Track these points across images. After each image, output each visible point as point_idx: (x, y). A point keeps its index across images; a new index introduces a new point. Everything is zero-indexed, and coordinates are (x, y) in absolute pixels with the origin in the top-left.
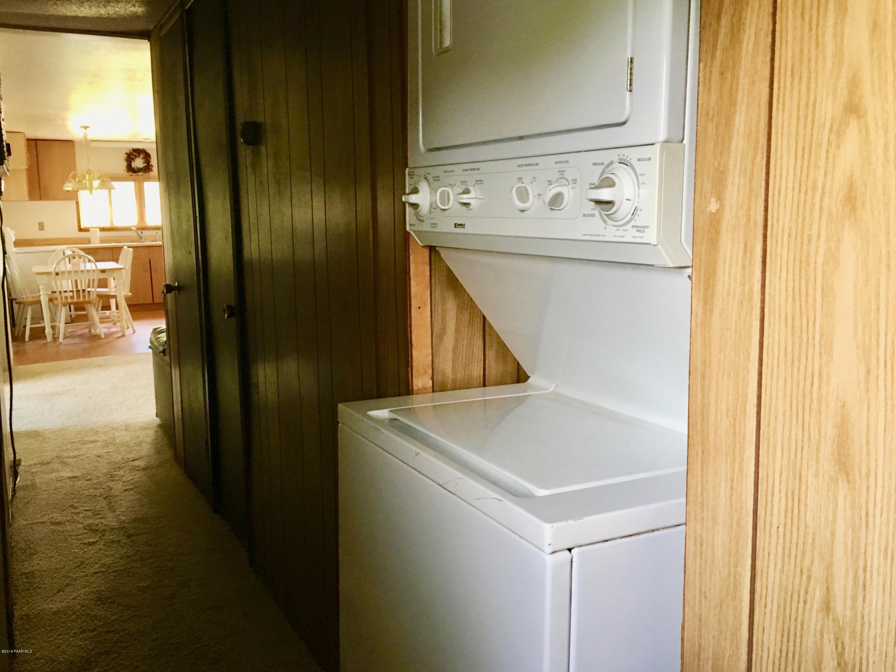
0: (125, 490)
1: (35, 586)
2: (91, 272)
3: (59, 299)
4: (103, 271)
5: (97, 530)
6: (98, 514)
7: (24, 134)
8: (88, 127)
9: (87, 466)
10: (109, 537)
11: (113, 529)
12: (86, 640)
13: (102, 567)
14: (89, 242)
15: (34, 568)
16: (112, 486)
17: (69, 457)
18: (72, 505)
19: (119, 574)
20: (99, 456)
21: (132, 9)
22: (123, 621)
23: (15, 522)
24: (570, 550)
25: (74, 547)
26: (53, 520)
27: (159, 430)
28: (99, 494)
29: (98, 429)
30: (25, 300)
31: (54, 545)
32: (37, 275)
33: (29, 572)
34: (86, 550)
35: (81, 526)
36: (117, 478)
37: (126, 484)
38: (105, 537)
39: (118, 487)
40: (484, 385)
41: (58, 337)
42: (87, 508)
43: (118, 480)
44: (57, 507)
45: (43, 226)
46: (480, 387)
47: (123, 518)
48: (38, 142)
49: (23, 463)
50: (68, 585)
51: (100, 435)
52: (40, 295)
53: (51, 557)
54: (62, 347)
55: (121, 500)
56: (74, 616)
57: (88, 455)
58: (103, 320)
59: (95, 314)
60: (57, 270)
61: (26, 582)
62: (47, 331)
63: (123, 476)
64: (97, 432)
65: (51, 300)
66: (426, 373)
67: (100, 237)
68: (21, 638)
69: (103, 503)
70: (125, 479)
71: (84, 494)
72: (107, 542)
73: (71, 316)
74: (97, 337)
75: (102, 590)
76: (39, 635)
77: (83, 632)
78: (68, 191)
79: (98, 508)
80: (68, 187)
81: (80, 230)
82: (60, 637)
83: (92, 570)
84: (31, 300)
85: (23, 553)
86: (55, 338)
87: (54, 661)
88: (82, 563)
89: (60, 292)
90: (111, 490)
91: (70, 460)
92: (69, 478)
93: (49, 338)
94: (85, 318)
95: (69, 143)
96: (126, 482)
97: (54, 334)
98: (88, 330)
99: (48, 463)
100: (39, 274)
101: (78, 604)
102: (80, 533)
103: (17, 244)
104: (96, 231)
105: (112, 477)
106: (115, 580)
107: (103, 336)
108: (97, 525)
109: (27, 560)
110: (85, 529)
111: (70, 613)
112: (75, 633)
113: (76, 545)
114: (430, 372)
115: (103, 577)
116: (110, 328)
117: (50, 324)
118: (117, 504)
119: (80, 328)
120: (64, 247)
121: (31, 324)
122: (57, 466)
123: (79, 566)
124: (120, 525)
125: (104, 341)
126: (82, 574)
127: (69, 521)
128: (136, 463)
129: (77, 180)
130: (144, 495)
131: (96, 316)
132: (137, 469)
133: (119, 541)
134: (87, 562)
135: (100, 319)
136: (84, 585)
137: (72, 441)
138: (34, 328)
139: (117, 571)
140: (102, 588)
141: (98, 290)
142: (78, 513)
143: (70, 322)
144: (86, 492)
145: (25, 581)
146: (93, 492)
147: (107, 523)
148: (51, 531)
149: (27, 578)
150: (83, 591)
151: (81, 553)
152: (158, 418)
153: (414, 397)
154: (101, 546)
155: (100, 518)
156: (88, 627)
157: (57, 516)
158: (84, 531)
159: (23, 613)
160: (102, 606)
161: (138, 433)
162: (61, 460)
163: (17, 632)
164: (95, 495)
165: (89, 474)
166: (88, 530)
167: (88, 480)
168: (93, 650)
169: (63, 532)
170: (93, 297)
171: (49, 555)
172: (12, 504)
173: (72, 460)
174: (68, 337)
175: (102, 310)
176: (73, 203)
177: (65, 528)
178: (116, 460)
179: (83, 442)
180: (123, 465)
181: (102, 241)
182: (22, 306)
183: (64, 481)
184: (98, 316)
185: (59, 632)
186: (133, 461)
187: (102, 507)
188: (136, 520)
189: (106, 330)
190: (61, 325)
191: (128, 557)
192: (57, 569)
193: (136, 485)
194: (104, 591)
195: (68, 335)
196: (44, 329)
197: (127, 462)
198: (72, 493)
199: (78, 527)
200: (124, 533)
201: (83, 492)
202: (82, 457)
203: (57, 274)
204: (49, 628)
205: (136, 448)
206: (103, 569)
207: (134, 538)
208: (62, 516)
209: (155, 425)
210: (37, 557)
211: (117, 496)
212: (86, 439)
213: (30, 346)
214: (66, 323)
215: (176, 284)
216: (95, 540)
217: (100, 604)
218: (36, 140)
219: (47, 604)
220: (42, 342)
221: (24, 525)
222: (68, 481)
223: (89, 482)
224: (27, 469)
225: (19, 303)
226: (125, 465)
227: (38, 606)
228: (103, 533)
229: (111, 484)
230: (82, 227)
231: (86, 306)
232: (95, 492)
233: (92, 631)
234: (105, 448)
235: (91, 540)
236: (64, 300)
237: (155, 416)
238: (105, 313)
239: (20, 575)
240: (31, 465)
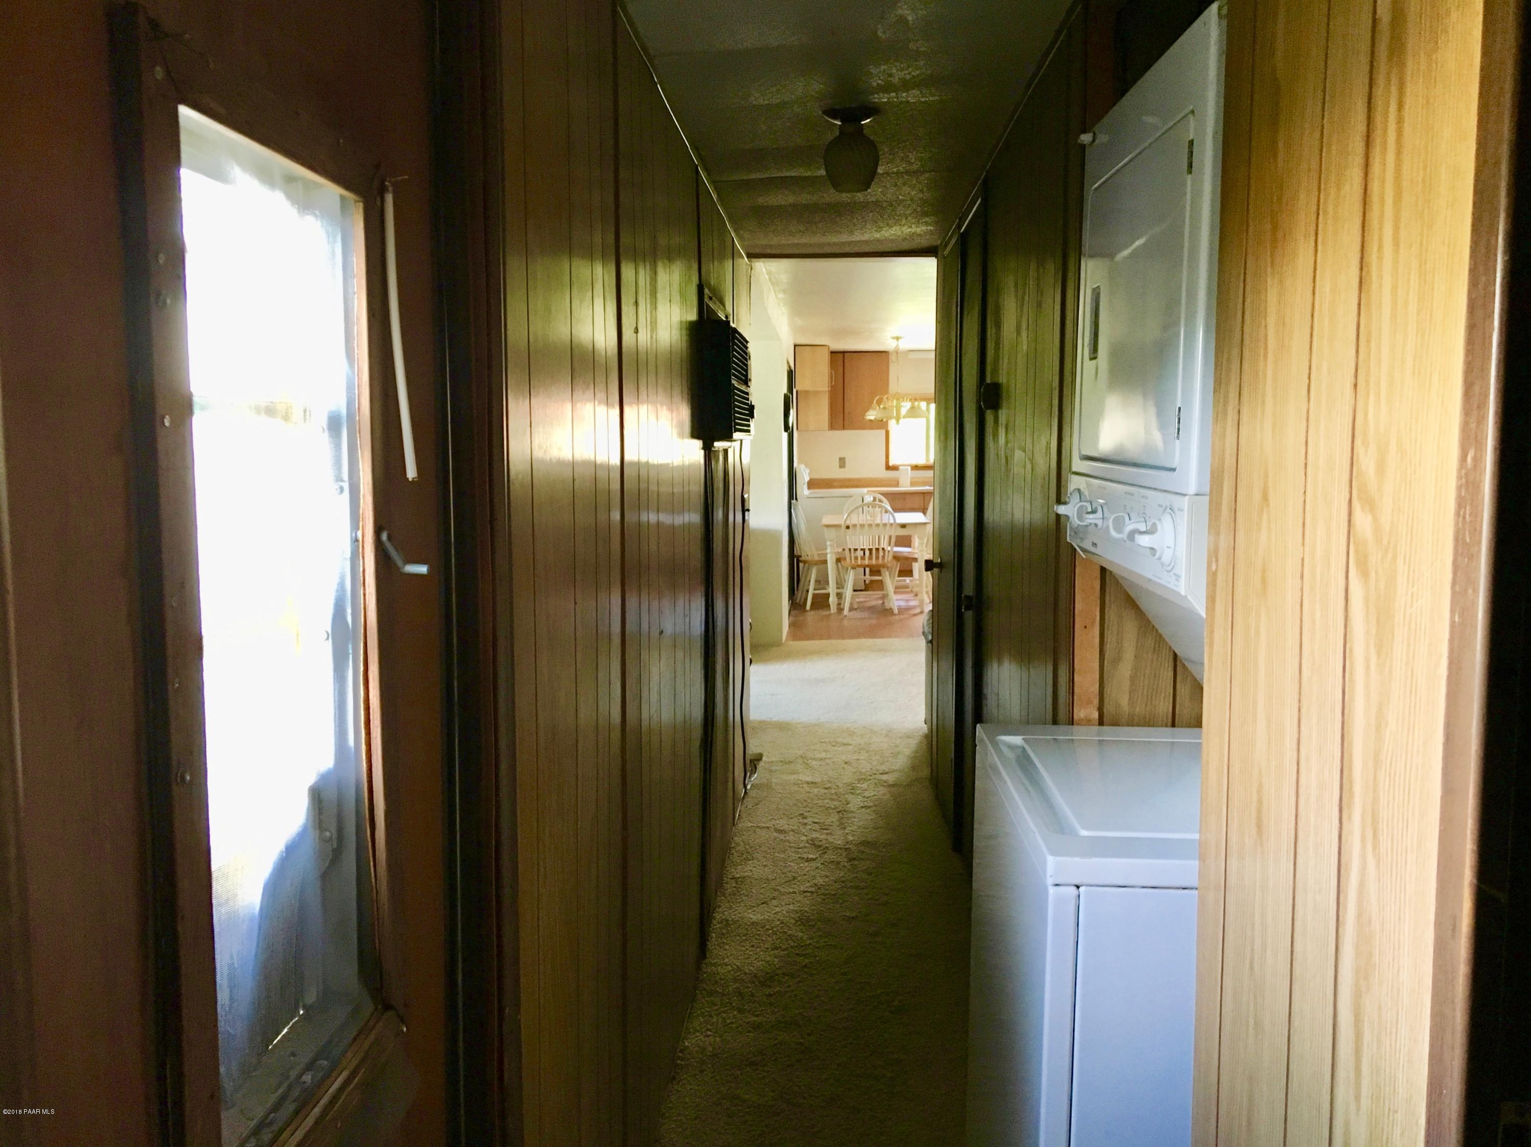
0: (862, 807)
1: (742, 892)
2: (888, 526)
3: (848, 559)
4: (903, 526)
5: (820, 846)
6: (826, 829)
7: (829, 348)
8: (901, 338)
9: (830, 773)
10: (830, 856)
11: (836, 848)
12: (776, 957)
13: (813, 887)
14: (897, 485)
15: (746, 874)
16: (850, 799)
17: (815, 759)
18: (802, 814)
19: (828, 898)
20: (846, 763)
21: (910, 230)
22: (818, 948)
23: (740, 822)
24: (1078, 887)
25: (791, 860)
26: (777, 827)
27: (925, 740)
28: (833, 807)
29: (855, 731)
30: (809, 558)
31: (772, 854)
32: (825, 528)
33: (739, 878)
34: (802, 865)
35: (804, 838)
36: (859, 792)
37: (865, 799)
38: (826, 856)
39: (855, 802)
40: (1173, 725)
41: (843, 609)
42: (817, 821)
43: (859, 794)
44: (786, 813)
45: (844, 463)
46: (1166, 726)
47: (851, 838)
48: (846, 354)
49: (764, 758)
50: (774, 898)
51: (855, 738)
52: (827, 554)
53: (765, 866)
54: (845, 622)
55: (855, 818)
56: (770, 931)
57: (834, 760)
58: (899, 589)
59: (890, 581)
60: (848, 523)
61: (735, 887)
62: (831, 599)
63: (866, 790)
64: (852, 734)
65: (838, 560)
66: (1089, 702)
67: (911, 478)
68: (715, 941)
69: (834, 818)
70: (866, 794)
71: (817, 804)
72: (826, 862)
73: (865, 581)
74: (888, 612)
75: (806, 911)
76: (733, 942)
77: (776, 948)
78: (871, 421)
79: (828, 822)
80: (871, 415)
81: (888, 468)
82: (752, 949)
83: (802, 888)
84: (816, 558)
85: (739, 856)
86: (840, 609)
87: (740, 970)
88: (795, 878)
89: (850, 550)
90: (848, 804)
91: (814, 763)
92: (808, 783)
93: (833, 608)
94: (880, 585)
95: (882, 355)
96: (867, 798)
97: (839, 604)
98: (880, 602)
99: (790, 762)
100: (827, 526)
101: (778, 920)
102: (801, 845)
103: (812, 484)
104: (908, 469)
105: (852, 789)
106: (822, 903)
107: (896, 611)
108: (820, 841)
109: (741, 865)
110: (808, 843)
111: (768, 927)
112: (767, 948)
113: (794, 858)
114: (1096, 701)
115: (811, 898)
116: (908, 601)
117: (836, 591)
118: (849, 822)
119: (872, 598)
120: (865, 490)
121: (814, 590)
122: (799, 767)
123: (790, 881)
124: (845, 845)
125: (897, 617)
126: (791, 890)
127: (793, 831)
128: (885, 777)
129: (882, 406)
130: (881, 816)
131: (891, 586)
132: (884, 784)
133: (839, 863)
134: (799, 878)
135: (897, 588)
136: (790, 902)
137: (823, 740)
138: (817, 594)
139: (827, 894)
140: (806, 909)
141: (896, 549)
142: (805, 824)
143: (863, 588)
144: (820, 801)
145: (734, 885)
146: (828, 803)
147: (832, 840)
148: (773, 838)
149: (737, 883)
150: (785, 908)
151: (796, 867)
152: (926, 726)
153: (1075, 727)
154: (819, 865)
155: (827, 834)
156: (781, 945)
157: (783, 823)
158: (807, 845)
159: (724, 917)
160: (801, 927)
161: (898, 741)
162: (806, 761)
163: (714, 934)
164: (829, 807)
165: (830, 782)
166: (811, 844)
167: (827, 789)
168: (779, 968)
169: (785, 842)
170: (889, 558)
171: (764, 863)
172: (742, 802)
173: (816, 763)
174: (856, 609)
175: (899, 576)
176: (883, 432)
177: (788, 838)
178: (864, 770)
179: (834, 744)
180: (869, 777)
181: (913, 484)
182: (807, 565)
183: (801, 786)
184: (892, 583)
185: (752, 944)
186: (882, 774)
187: (832, 822)
188: (865, 843)
189: (902, 604)
190: (848, 592)
191: (843, 882)
192: (768, 879)
193: (877, 803)
194: (807, 913)
195: (855, 606)
196: (828, 595)
197: (875, 774)
198: (805, 801)
199: (802, 839)
200: (847, 855)
201: (818, 802)
202: (828, 761)
203: (848, 527)
204: (743, 938)
205: (890, 759)
206: (813, 889)
207: (856, 863)
208: (788, 824)
209: (921, 733)
210: (752, 863)
211: (852, 812)
212: (839, 740)
213: (811, 617)
214: (854, 591)
215: (939, 561)
216: (814, 857)
217: (800, 925)
218: (844, 352)
219: (749, 913)
220: (825, 613)
221: (748, 827)
222: (805, 785)
223: (826, 791)
224: (767, 766)
225: (805, 562)
226: (871, 778)
227: (740, 913)
228: (824, 851)
229: (850, 797)
230: (890, 465)
231: (882, 570)
232: (830, 803)
233: (783, 950)
234: (856, 754)
235: (810, 856)
236: (853, 562)
237: (924, 723)
238: (905, 581)
239: (731, 879)
240: (772, 762)
